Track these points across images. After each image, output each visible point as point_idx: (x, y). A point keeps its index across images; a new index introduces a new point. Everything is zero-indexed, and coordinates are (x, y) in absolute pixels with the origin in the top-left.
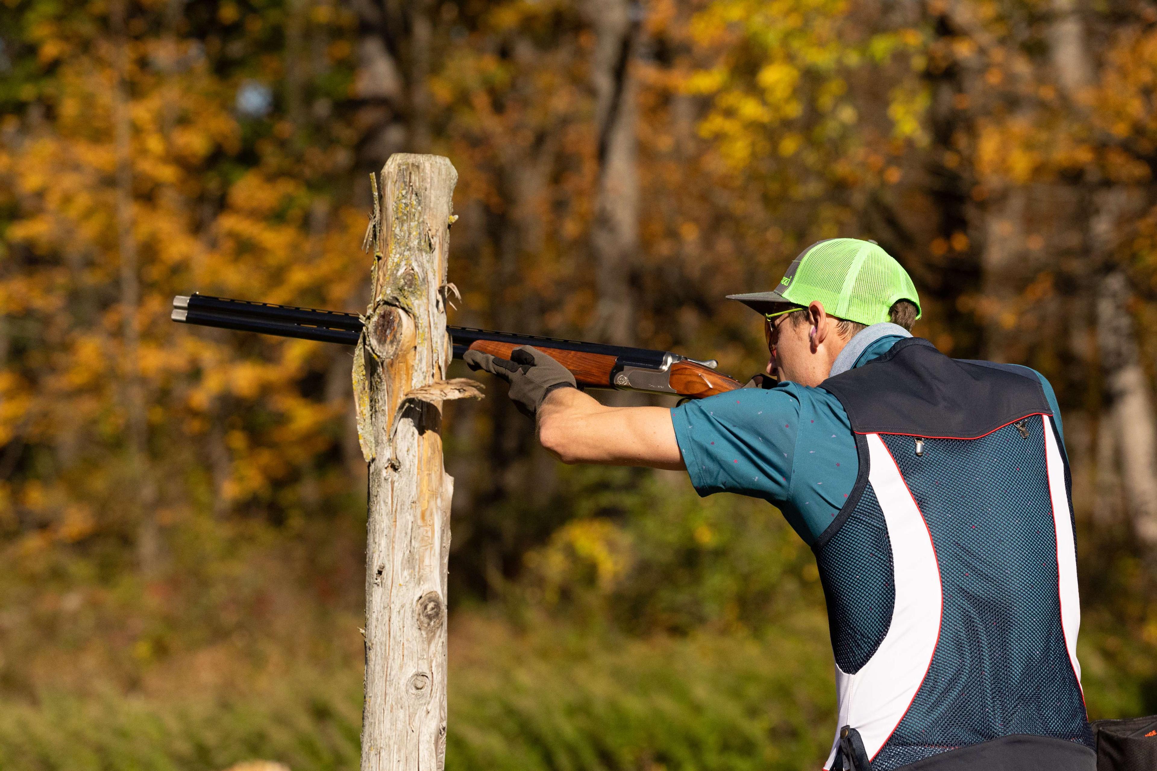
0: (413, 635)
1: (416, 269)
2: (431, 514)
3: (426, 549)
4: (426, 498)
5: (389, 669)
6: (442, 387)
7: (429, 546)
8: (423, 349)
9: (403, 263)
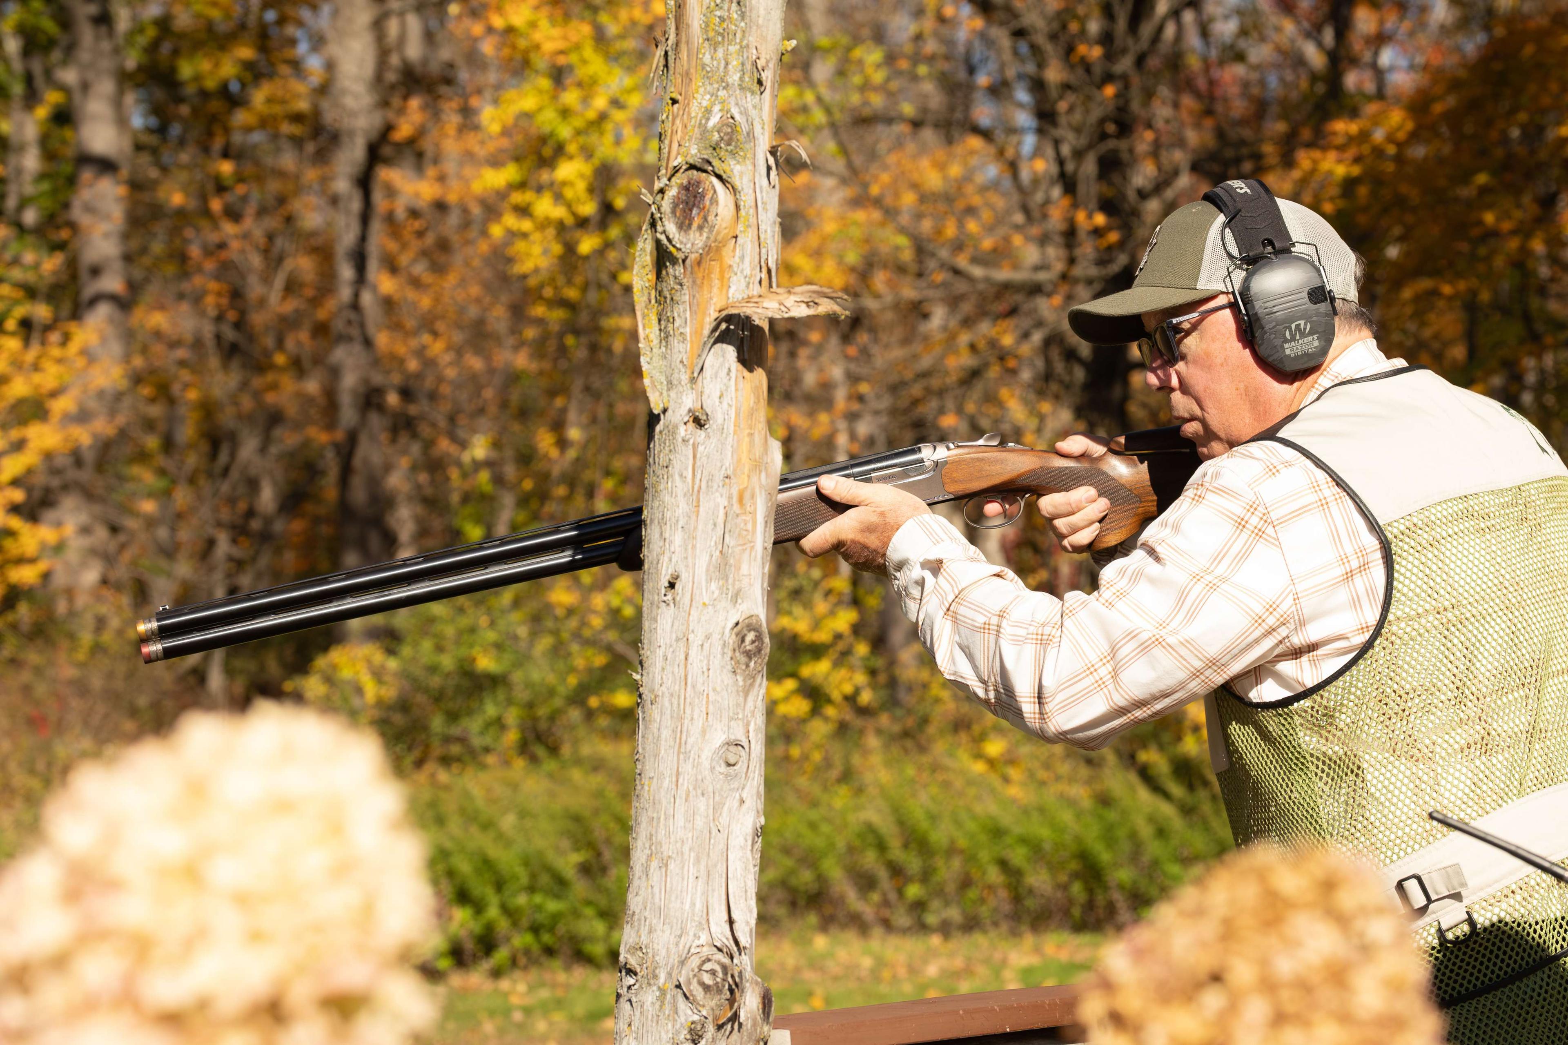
0: (722, 681)
1: (737, 117)
2: (753, 496)
3: (744, 550)
4: (746, 471)
5: (684, 734)
6: (781, 298)
7: (749, 545)
8: (747, 241)
9: (716, 108)
